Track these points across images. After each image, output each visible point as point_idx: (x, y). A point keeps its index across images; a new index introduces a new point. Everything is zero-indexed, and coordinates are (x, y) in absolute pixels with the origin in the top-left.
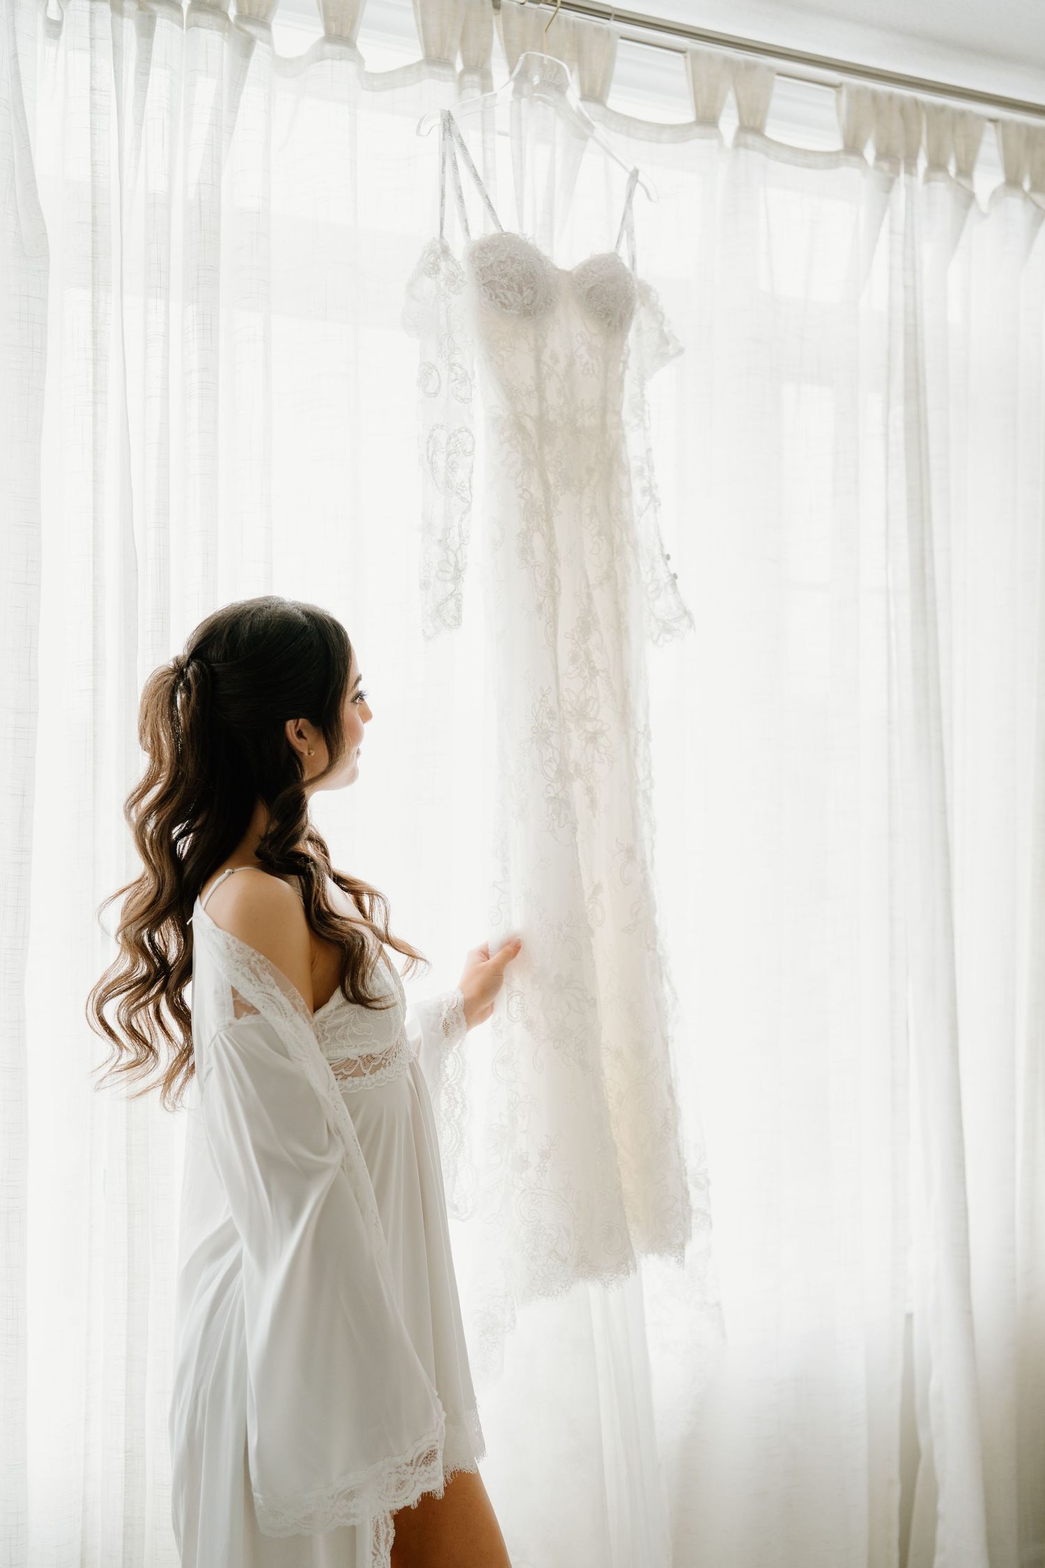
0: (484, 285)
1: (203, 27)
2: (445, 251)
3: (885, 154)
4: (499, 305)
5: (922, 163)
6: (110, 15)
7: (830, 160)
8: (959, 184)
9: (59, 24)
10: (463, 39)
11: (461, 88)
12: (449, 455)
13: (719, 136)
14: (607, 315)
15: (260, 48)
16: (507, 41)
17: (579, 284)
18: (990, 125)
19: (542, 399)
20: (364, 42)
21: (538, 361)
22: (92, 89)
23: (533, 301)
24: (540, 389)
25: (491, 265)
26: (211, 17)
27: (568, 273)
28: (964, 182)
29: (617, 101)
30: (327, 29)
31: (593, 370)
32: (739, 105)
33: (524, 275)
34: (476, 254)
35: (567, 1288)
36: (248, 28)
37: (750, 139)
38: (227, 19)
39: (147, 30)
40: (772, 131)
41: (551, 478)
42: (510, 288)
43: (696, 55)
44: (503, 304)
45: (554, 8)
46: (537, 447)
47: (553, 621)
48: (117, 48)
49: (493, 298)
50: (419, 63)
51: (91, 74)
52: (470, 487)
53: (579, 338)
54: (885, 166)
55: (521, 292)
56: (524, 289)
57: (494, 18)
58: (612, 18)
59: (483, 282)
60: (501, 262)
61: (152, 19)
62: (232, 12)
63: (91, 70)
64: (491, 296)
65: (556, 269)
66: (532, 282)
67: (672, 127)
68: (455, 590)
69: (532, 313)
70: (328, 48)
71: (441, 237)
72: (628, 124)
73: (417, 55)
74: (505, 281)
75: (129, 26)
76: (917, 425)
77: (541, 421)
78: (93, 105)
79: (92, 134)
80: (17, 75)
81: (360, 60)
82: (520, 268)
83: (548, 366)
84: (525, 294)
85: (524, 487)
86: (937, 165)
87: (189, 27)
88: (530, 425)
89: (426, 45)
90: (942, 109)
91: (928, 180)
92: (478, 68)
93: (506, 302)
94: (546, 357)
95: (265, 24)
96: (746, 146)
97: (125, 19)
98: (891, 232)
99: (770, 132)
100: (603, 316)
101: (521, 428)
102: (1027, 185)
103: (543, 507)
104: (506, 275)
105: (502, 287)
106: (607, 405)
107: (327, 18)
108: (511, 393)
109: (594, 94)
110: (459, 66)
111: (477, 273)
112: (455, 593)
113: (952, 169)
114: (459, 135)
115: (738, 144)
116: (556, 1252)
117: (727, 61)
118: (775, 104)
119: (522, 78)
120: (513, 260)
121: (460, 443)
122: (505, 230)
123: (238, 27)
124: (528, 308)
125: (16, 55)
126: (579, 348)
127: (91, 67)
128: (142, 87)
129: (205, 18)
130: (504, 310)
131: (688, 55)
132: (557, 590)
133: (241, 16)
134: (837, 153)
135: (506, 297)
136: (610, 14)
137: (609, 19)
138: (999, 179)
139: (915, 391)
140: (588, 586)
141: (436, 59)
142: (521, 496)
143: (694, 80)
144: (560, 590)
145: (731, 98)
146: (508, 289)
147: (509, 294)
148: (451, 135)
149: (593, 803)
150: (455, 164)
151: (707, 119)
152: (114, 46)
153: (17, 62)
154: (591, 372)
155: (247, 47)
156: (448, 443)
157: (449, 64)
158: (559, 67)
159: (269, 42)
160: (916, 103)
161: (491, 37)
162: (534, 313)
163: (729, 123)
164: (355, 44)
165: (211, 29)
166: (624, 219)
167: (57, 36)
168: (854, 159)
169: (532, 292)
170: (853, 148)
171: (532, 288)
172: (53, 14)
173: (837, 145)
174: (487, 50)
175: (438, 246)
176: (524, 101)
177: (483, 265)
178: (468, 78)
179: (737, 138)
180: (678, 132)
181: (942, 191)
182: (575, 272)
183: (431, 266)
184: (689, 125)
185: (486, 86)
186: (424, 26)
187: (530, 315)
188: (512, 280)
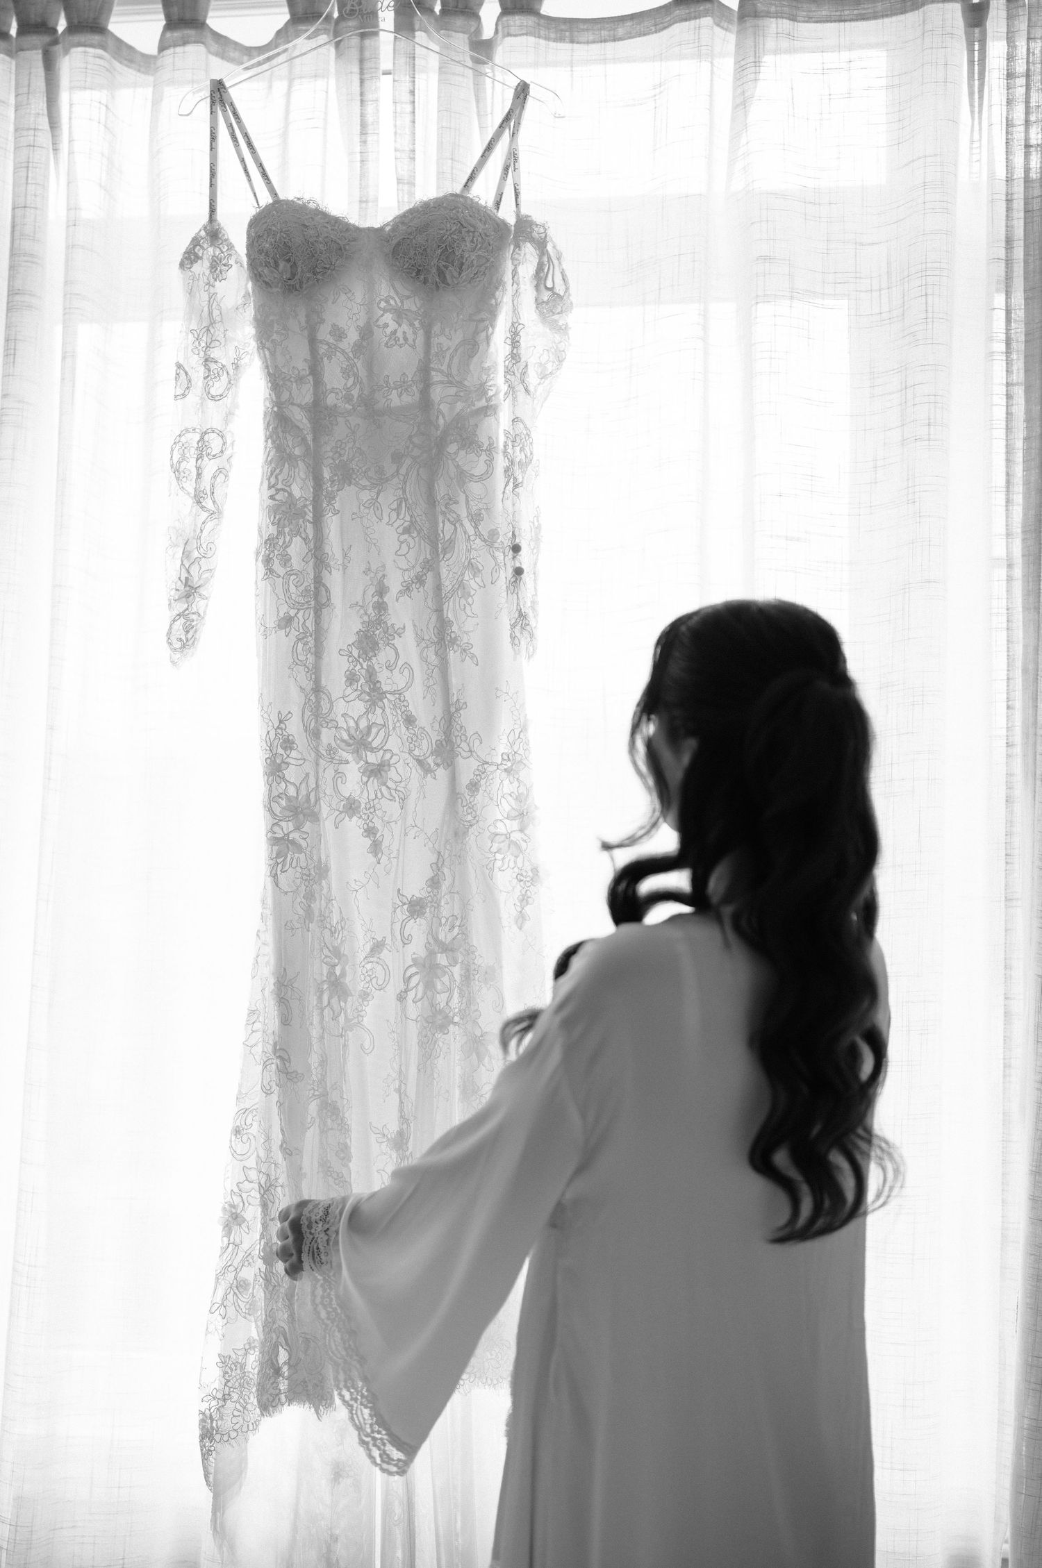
2: (215, 235)
4: (264, 285)
14: (419, 272)
17: (388, 241)
19: (318, 382)
21: (313, 341)
23: (293, 275)
24: (315, 370)
27: (378, 231)
31: (406, 339)
41: (326, 474)
44: (266, 283)
46: (309, 438)
47: (317, 640)
49: (258, 276)
50: (287, 25)
53: (383, 304)
62: (62, 26)
65: (356, 229)
69: (298, 286)
71: (212, 219)
77: (315, 408)
81: (213, 35)
83: (328, 344)
94: (324, 333)
101: (288, 422)
103: (310, 508)
105: (261, 265)
108: (277, 380)
114: (232, 104)
120: (268, 231)
126: (382, 316)
130: (269, 289)
141: (304, 15)
142: (272, 497)
146: (266, 266)
154: (402, 341)
156: (197, 448)
169: (288, 266)
171: (289, 261)
188: (267, 255)
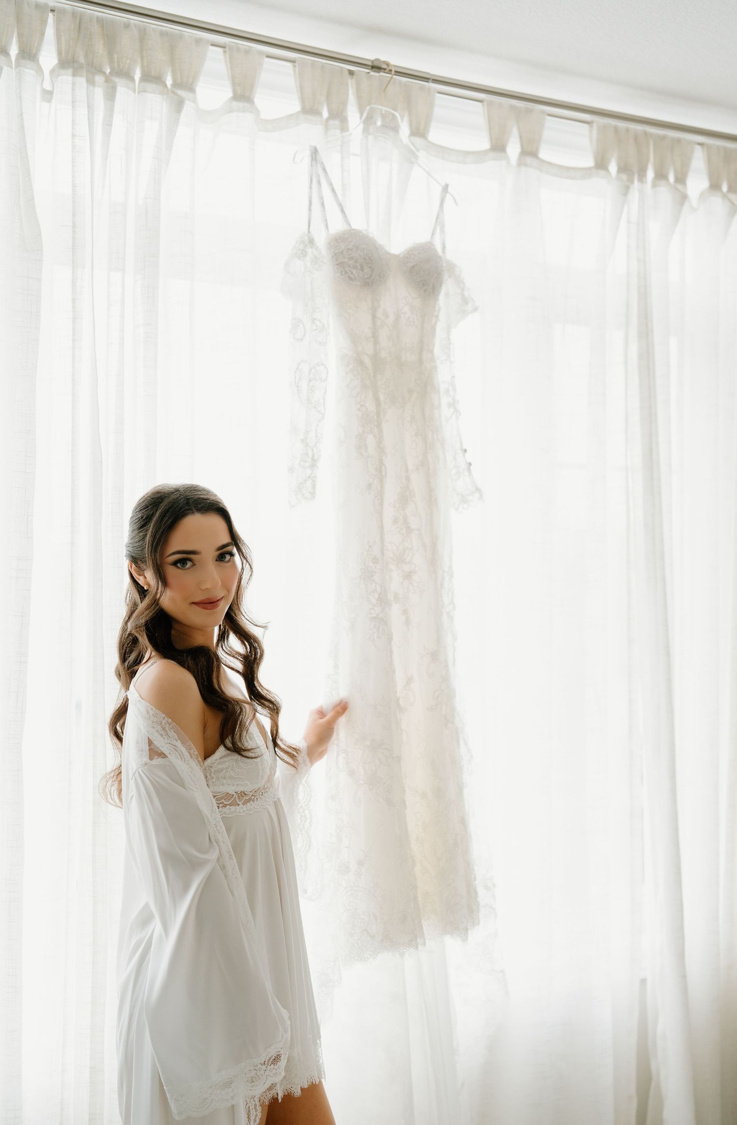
0: (337, 264)
1: (149, 92)
2: (311, 241)
3: (624, 169)
4: (347, 279)
5: (650, 174)
6: (86, 86)
7: (585, 173)
8: (676, 189)
9: (51, 93)
10: (328, 96)
11: (327, 128)
12: (310, 381)
13: (507, 159)
14: (424, 285)
15: (188, 106)
16: (359, 97)
17: (404, 264)
18: (698, 148)
19: (376, 342)
20: (260, 99)
21: (374, 317)
22: (73, 136)
23: (371, 276)
24: (375, 336)
25: (342, 251)
26: (154, 86)
27: (397, 256)
28: (679, 187)
29: (435, 135)
30: (234, 91)
31: (414, 322)
32: (521, 137)
33: (364, 259)
34: (332, 244)
35: (374, 956)
36: (180, 92)
37: (529, 160)
38: (166, 86)
39: (111, 95)
40: (543, 154)
41: (382, 397)
42: (355, 267)
43: (490, 104)
44: (350, 279)
45: (390, 75)
46: (372, 376)
47: (380, 496)
48: (90, 108)
49: (344, 273)
50: (298, 113)
51: (73, 125)
52: (324, 403)
53: (403, 300)
54: (624, 177)
55: (362, 269)
56: (365, 268)
57: (350, 81)
58: (430, 81)
59: (336, 263)
60: (349, 249)
61: (114, 88)
62: (169, 82)
63: (73, 123)
64: (342, 272)
65: (389, 253)
66: (370, 263)
67: (473, 153)
68: (312, 474)
69: (370, 284)
70: (235, 104)
71: (309, 232)
72: (443, 151)
73: (295, 106)
74: (351, 262)
75: (99, 93)
76: (647, 357)
77: (376, 358)
78: (74, 146)
79: (73, 166)
80: (22, 128)
81: (257, 112)
82: (362, 254)
83: (381, 320)
84: (365, 271)
85: (362, 403)
86: (661, 175)
87: (139, 93)
88: (367, 361)
89: (303, 100)
90: (664, 137)
91: (654, 185)
92: (338, 115)
93: (352, 276)
94: (379, 314)
95: (191, 89)
96: (526, 165)
97: (96, 88)
98: (629, 222)
99: (542, 155)
100: (421, 285)
101: (361, 363)
102: (725, 188)
103: (375, 417)
104: (352, 258)
105: (349, 266)
106: (423, 346)
107: (234, 84)
108: (354, 339)
109: (419, 132)
110: (325, 114)
111: (333, 256)
112: (311, 476)
113: (671, 178)
114: (322, 163)
115: (520, 164)
116: (367, 931)
117: (512, 107)
118: (547, 134)
119: (368, 121)
120: (357, 248)
121: (318, 373)
122: (353, 228)
123: (173, 92)
124: (367, 280)
125: (21, 114)
126: (403, 307)
127: (73, 120)
128: (107, 134)
129: (150, 86)
130: (351, 282)
131: (485, 103)
132: (384, 474)
133: (176, 84)
134: (589, 169)
135: (352, 273)
136: (429, 79)
137: (428, 82)
138: (705, 184)
139: (645, 332)
140: (407, 471)
141: (309, 110)
142: (359, 410)
143: (489, 121)
144: (386, 474)
145: (515, 131)
147: (354, 271)
148: (316, 163)
149: (408, 622)
150: (319, 182)
151: (498, 147)
152: (88, 106)
153: (22, 119)
154: (412, 323)
155: (179, 105)
156: (309, 373)
157: (318, 113)
158: (394, 116)
159: (195, 101)
160: (646, 133)
161: (348, 95)
162: (372, 284)
163: (513, 149)
164: (253, 102)
165: (155, 93)
166: (437, 218)
167: (49, 101)
168: (602, 172)
169: (370, 270)
170: (601, 165)
171: (370, 268)
172: (47, 86)
173: (590, 162)
174: (344, 104)
175: (306, 238)
176: (370, 137)
177: (337, 251)
178: (331, 122)
179: (519, 159)
180: (479, 156)
181: (665, 194)
182: (401, 256)
183: (301, 251)
184: (485, 152)
185: (344, 127)
186: (301, 88)
187: (369, 285)
188: (356, 261)
